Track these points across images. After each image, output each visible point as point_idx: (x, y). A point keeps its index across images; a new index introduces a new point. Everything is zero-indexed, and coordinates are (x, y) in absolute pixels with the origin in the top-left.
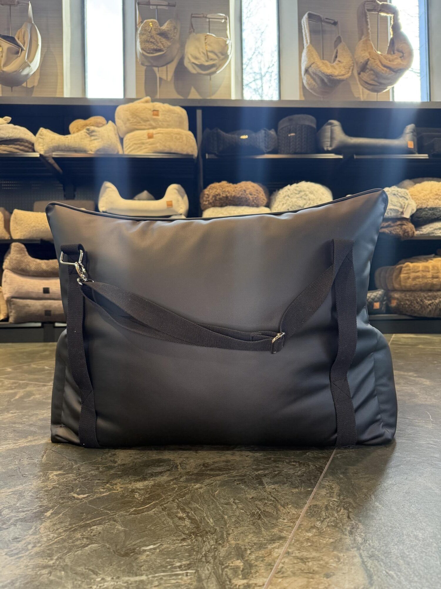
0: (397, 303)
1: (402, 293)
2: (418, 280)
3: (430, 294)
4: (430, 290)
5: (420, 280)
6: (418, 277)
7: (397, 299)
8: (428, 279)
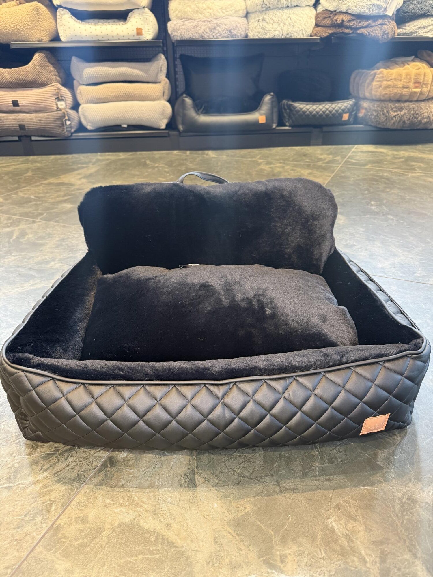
0: (365, 113)
1: (371, 103)
2: (388, 89)
3: (397, 105)
4: (398, 101)
5: (390, 89)
6: (389, 86)
7: (366, 109)
8: (398, 89)
